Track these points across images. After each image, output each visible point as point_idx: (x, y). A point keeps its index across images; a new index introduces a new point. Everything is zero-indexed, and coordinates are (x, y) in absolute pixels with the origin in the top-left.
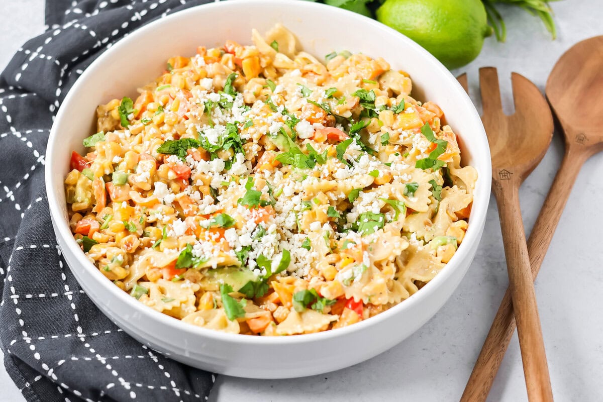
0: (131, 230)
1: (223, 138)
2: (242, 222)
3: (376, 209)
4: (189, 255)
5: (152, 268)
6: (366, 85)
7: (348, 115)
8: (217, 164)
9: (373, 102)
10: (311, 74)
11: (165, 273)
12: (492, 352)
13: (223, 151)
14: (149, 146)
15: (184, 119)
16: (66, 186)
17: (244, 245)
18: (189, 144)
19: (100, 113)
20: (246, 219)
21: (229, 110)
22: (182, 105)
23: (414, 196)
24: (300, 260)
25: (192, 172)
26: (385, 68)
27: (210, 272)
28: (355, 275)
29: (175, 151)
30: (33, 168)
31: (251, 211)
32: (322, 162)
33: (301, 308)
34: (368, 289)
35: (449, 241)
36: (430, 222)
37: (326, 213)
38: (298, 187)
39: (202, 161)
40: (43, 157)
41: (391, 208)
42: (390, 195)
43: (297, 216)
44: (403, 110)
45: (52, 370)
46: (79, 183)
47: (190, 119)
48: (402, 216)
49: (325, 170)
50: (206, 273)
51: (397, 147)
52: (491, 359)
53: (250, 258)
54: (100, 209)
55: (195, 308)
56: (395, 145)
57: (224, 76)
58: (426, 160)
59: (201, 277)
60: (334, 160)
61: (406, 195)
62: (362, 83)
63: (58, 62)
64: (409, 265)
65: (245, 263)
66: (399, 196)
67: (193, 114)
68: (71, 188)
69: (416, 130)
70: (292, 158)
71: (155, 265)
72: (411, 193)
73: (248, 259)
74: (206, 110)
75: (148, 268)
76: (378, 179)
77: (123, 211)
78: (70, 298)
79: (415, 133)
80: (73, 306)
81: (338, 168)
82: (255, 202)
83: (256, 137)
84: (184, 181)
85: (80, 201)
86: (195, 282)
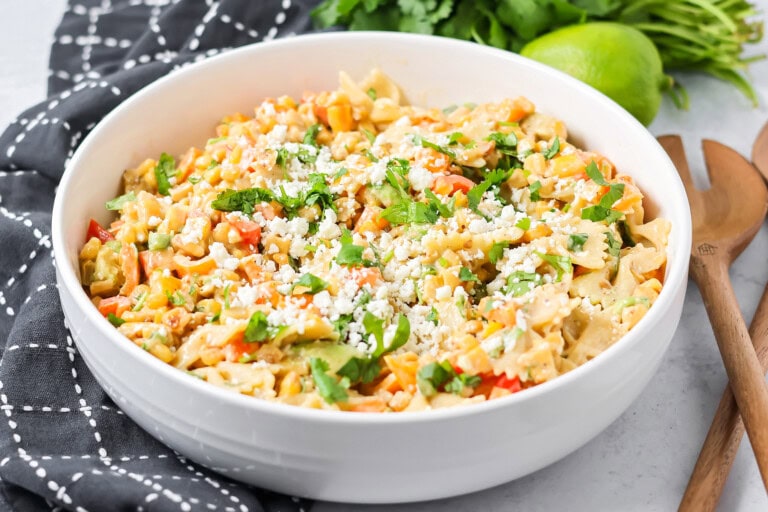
0: (177, 303)
1: (305, 192)
2: (338, 284)
3: (529, 267)
4: (263, 324)
5: (210, 347)
6: (504, 129)
7: (480, 163)
8: (298, 224)
9: (514, 148)
10: (425, 123)
11: (229, 353)
12: (711, 465)
13: (306, 207)
14: (200, 204)
15: (248, 173)
16: (82, 261)
17: (343, 312)
18: (257, 196)
19: (128, 180)
20: (344, 281)
21: (312, 165)
22: (245, 154)
23: (582, 249)
24: (423, 339)
25: (262, 234)
26: (527, 109)
27: (294, 349)
28: (506, 344)
29: (238, 206)
30: (33, 255)
31: (351, 271)
32: (448, 214)
33: (430, 389)
34: (525, 358)
35: (637, 300)
36: (608, 282)
37: (457, 276)
38: (416, 247)
39: (277, 219)
40: (46, 237)
41: (550, 267)
42: (549, 249)
43: (416, 285)
44: (559, 151)
45: (63, 489)
46: (101, 254)
47: (258, 172)
48: (568, 276)
49: (453, 223)
50: (288, 350)
51: (552, 203)
52: (712, 473)
53: (352, 331)
54: (131, 289)
55: (274, 393)
56: (548, 200)
57: (303, 127)
58: (596, 208)
59: (281, 355)
60: (466, 211)
61: (571, 249)
62: (497, 127)
63: (67, 126)
64: (581, 338)
65: (345, 337)
66: (562, 251)
67: (262, 162)
68: (89, 262)
69: (579, 176)
70: (405, 213)
71: (213, 344)
72: (579, 246)
73: (349, 332)
74: (279, 161)
75: (203, 347)
76: (530, 231)
77: (164, 282)
78: (88, 414)
79: (577, 180)
80: (93, 423)
81: (471, 219)
82: (355, 259)
83: (351, 189)
84: (252, 247)
85: (101, 278)
86: (273, 362)
